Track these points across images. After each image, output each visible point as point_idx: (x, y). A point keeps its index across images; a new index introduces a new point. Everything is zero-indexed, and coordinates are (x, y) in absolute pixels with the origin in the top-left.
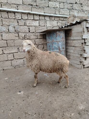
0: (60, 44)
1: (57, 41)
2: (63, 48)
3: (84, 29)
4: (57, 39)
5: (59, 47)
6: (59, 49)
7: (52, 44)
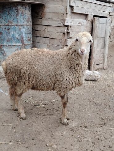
0: (24, 30)
1: (19, 24)
2: (29, 40)
3: (66, 8)
4: (19, 20)
5: (22, 37)
6: (22, 41)
7: (8, 30)
